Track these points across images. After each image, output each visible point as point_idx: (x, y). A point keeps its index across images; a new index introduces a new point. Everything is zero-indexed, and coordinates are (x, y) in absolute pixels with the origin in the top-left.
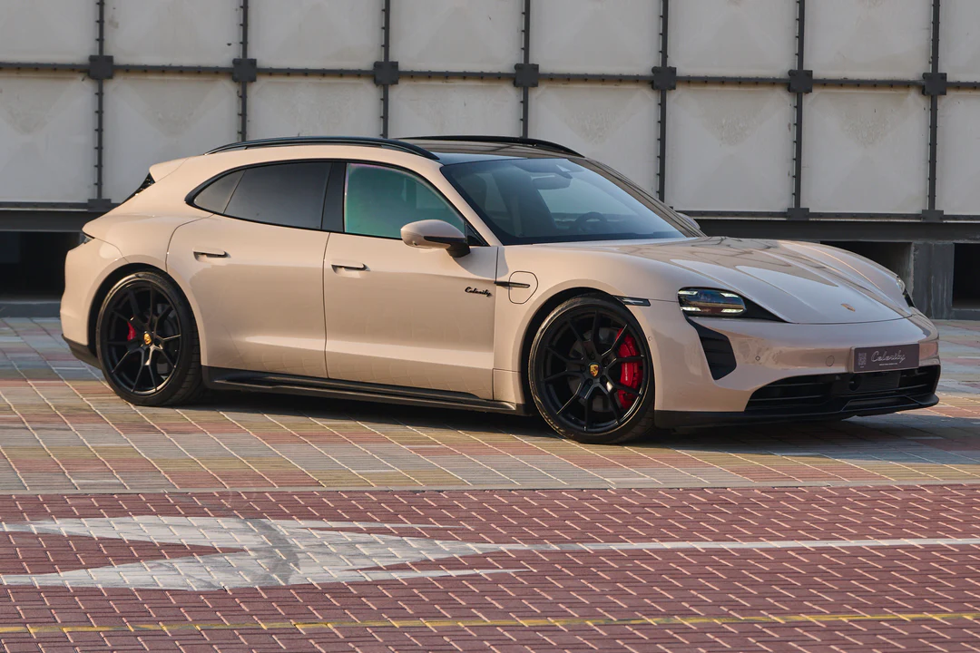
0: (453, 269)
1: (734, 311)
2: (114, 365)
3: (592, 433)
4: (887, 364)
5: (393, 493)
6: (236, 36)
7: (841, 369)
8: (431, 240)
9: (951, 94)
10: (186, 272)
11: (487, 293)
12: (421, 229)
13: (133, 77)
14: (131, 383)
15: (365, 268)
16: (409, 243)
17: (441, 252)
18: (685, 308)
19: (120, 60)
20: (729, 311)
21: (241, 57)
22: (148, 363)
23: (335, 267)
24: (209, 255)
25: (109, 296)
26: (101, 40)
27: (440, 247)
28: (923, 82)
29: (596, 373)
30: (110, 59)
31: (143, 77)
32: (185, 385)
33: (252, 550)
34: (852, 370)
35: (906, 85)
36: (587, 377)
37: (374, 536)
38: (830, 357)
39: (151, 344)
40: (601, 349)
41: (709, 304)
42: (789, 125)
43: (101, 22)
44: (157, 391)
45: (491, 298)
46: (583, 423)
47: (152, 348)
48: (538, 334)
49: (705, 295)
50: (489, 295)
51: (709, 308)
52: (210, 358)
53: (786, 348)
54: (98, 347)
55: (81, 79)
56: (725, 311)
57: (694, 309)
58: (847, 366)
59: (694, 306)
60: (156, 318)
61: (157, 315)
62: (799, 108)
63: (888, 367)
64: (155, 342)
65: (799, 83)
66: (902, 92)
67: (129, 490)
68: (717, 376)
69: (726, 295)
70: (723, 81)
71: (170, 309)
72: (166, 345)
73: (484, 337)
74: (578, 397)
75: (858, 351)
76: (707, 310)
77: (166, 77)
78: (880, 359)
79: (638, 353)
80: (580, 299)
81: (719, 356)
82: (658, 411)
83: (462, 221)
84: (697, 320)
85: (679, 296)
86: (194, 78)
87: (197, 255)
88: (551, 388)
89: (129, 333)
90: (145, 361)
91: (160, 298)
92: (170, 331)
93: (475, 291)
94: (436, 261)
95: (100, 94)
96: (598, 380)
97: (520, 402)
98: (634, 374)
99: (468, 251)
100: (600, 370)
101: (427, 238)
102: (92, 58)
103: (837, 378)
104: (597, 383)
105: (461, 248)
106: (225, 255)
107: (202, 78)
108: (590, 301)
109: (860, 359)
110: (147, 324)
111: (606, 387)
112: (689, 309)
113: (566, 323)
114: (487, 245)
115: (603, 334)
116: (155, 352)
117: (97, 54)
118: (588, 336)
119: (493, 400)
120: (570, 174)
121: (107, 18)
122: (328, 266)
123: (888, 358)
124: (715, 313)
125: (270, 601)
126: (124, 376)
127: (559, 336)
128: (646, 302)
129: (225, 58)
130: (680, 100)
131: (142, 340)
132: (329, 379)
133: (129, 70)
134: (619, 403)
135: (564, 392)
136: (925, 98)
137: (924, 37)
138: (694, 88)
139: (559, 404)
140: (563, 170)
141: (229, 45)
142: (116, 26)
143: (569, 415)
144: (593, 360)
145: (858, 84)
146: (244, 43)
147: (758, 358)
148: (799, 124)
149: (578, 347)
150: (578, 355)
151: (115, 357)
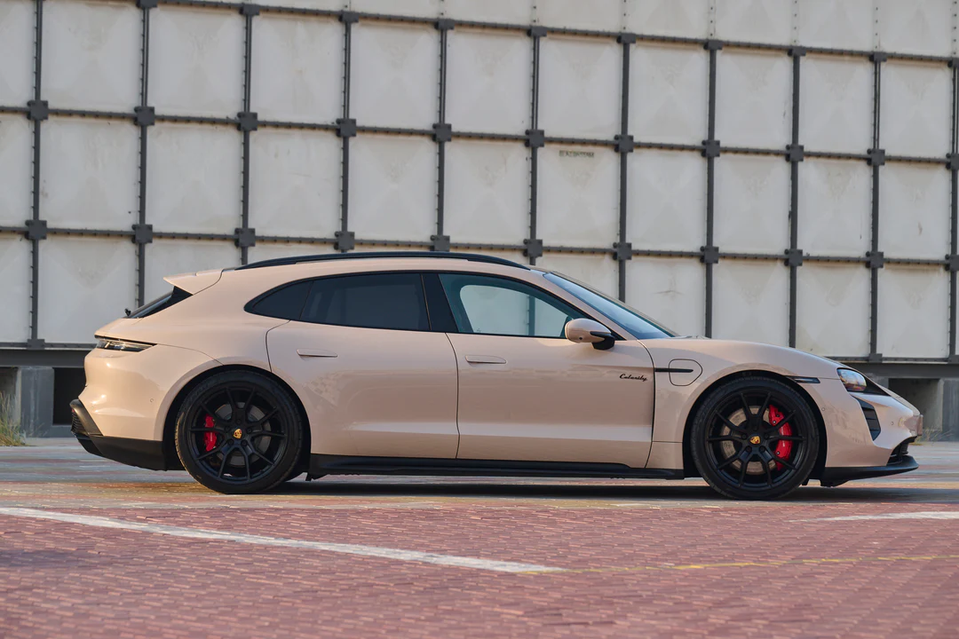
6: (135, 206)
8: (595, 334)
11: (643, 378)
13: (58, 238)
21: (139, 223)
26: (35, 207)
30: (44, 223)
31: (65, 238)
35: (604, 252)
43: (35, 193)
50: (645, 380)
55: (19, 239)
66: (599, 257)
77: (83, 238)
86: (103, 239)
93: (631, 377)
95: (33, 251)
97: (680, 468)
101: (592, 333)
102: (29, 223)
107: (109, 239)
114: (625, 339)
117: (33, 219)
119: (645, 468)
121: (40, 190)
128: (816, 381)
129: (126, 223)
133: (55, 232)
141: (130, 213)
142: (46, 195)
145: (571, 251)
146: (141, 212)
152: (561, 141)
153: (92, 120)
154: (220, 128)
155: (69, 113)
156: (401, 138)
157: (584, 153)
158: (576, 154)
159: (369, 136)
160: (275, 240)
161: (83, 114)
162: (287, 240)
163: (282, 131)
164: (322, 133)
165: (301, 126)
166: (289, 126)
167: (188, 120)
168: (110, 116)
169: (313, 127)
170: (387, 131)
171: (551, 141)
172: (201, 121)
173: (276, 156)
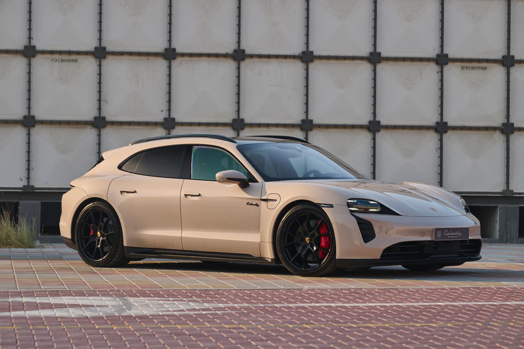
0: (241, 194)
1: (375, 210)
2: (83, 247)
3: (307, 271)
4: (451, 236)
5: (196, 290)
6: (165, 107)
7: (429, 239)
8: (230, 180)
9: (516, 133)
10: (117, 202)
11: (257, 205)
12: (225, 175)
13: (115, 127)
14: (91, 256)
15: (199, 195)
16: (219, 181)
17: (235, 186)
18: (351, 209)
19: (109, 118)
20: (373, 210)
21: (168, 117)
22: (99, 246)
23: (186, 195)
24: (127, 192)
25: (81, 214)
26: (100, 109)
27: (235, 183)
28: (502, 127)
29: (308, 242)
30: (104, 118)
31: (120, 127)
32: (116, 256)
33: (111, 306)
34: (434, 239)
35: (494, 129)
36: (304, 244)
37: (175, 302)
38: (423, 233)
39: (100, 237)
40: (311, 229)
41: (362, 207)
42: (437, 149)
43: (100, 100)
44: (103, 260)
45: (259, 207)
46: (302, 266)
47: (101, 239)
48: (281, 224)
49: (361, 202)
50: (258, 206)
51: (363, 209)
52: (128, 242)
53: (401, 228)
54: (76, 239)
55: (90, 128)
56: (371, 210)
57: (355, 209)
58: (432, 237)
59: (356, 208)
60: (102, 224)
61: (103, 222)
62: (441, 140)
63: (451, 238)
64: (102, 235)
65: (441, 128)
66: (492, 132)
67: (67, 289)
68: (366, 241)
69: (371, 202)
70: (404, 127)
71: (109, 220)
72: (108, 237)
73: (256, 226)
74: (300, 254)
75: (437, 230)
76: (362, 210)
77: (132, 127)
78: (448, 234)
79: (329, 232)
80: (300, 206)
81: (367, 232)
82: (338, 259)
83: (246, 171)
84: (356, 214)
85: (348, 203)
86: (145, 127)
87: (122, 192)
88: (287, 250)
89: (90, 232)
90: (98, 246)
91: (105, 215)
92: (110, 230)
93: (251, 204)
94: (233, 190)
95: (99, 135)
96: (310, 245)
97: (273, 258)
98: (327, 242)
99: (249, 185)
100: (310, 240)
101: (228, 179)
102: (95, 118)
103: (427, 243)
104: (309, 247)
105: (245, 183)
106: (135, 192)
107: (149, 127)
108: (305, 206)
109: (438, 233)
110: (99, 227)
111: (313, 249)
112: (353, 209)
113: (294, 218)
114: (257, 182)
115: (312, 223)
116: (102, 240)
117: (98, 115)
118: (305, 224)
119: (261, 258)
120: (302, 150)
121: (102, 99)
122: (183, 195)
123: (452, 234)
124: (366, 211)
125: (107, 320)
126: (88, 253)
127: (291, 223)
128: (331, 206)
129: (160, 117)
130: (382, 136)
131: (97, 235)
132: (184, 251)
133: (113, 123)
134: (319, 256)
135: (293, 251)
136: (504, 135)
137: (502, 106)
138: (389, 131)
139: (291, 257)
140: (299, 148)
141: (162, 111)
142: (107, 102)
143: (296, 263)
144: (307, 236)
145: (470, 128)
146: (169, 110)
147: (386, 233)
148: (441, 148)
149: (300, 230)
150: (300, 233)
151: (84, 244)
152: (462, 60)
153: (137, 58)
154: (222, 59)
155: (122, 54)
156: (347, 62)
157: (480, 68)
158: (473, 68)
159: (324, 62)
160: (260, 125)
161: (131, 54)
162: (268, 125)
163: (264, 60)
164: (292, 60)
165: (277, 57)
166: (269, 57)
167: (200, 55)
168: (148, 54)
169: (285, 57)
170: (337, 58)
171: (455, 60)
172: (209, 55)
173: (259, 75)
